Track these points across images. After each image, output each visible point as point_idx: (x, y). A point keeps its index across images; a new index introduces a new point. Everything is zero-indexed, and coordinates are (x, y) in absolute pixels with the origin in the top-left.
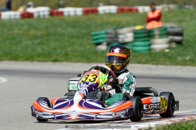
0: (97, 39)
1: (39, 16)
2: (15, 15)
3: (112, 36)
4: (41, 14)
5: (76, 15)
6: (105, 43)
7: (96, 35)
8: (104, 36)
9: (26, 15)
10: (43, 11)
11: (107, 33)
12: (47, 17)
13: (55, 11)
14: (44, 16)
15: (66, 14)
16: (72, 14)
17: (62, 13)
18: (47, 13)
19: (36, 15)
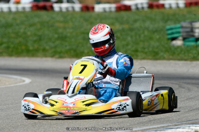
0: (172, 33)
1: (137, 9)
2: (110, 8)
3: (188, 30)
4: (140, 6)
5: (178, 7)
6: (181, 38)
7: (171, 29)
8: (180, 30)
9: (123, 8)
10: (142, 4)
11: (182, 27)
12: (146, 9)
13: (155, 3)
14: (143, 8)
15: (167, 6)
16: (174, 6)
17: (163, 6)
18: (145, 6)
19: (133, 8)
